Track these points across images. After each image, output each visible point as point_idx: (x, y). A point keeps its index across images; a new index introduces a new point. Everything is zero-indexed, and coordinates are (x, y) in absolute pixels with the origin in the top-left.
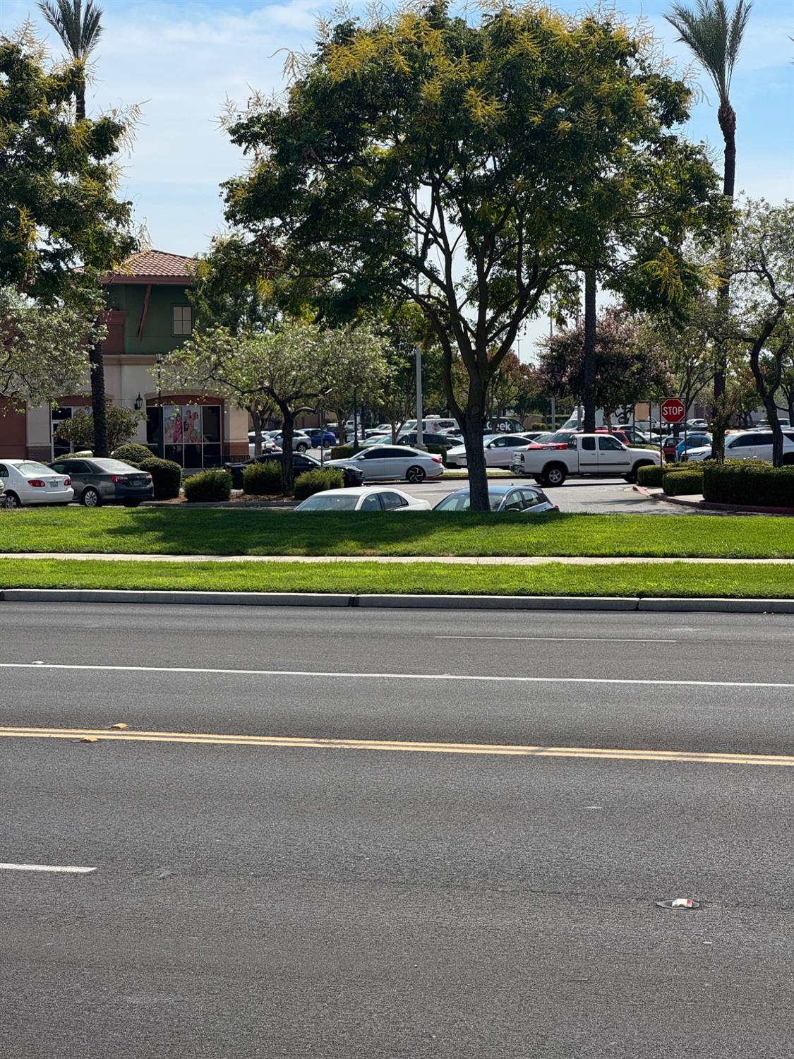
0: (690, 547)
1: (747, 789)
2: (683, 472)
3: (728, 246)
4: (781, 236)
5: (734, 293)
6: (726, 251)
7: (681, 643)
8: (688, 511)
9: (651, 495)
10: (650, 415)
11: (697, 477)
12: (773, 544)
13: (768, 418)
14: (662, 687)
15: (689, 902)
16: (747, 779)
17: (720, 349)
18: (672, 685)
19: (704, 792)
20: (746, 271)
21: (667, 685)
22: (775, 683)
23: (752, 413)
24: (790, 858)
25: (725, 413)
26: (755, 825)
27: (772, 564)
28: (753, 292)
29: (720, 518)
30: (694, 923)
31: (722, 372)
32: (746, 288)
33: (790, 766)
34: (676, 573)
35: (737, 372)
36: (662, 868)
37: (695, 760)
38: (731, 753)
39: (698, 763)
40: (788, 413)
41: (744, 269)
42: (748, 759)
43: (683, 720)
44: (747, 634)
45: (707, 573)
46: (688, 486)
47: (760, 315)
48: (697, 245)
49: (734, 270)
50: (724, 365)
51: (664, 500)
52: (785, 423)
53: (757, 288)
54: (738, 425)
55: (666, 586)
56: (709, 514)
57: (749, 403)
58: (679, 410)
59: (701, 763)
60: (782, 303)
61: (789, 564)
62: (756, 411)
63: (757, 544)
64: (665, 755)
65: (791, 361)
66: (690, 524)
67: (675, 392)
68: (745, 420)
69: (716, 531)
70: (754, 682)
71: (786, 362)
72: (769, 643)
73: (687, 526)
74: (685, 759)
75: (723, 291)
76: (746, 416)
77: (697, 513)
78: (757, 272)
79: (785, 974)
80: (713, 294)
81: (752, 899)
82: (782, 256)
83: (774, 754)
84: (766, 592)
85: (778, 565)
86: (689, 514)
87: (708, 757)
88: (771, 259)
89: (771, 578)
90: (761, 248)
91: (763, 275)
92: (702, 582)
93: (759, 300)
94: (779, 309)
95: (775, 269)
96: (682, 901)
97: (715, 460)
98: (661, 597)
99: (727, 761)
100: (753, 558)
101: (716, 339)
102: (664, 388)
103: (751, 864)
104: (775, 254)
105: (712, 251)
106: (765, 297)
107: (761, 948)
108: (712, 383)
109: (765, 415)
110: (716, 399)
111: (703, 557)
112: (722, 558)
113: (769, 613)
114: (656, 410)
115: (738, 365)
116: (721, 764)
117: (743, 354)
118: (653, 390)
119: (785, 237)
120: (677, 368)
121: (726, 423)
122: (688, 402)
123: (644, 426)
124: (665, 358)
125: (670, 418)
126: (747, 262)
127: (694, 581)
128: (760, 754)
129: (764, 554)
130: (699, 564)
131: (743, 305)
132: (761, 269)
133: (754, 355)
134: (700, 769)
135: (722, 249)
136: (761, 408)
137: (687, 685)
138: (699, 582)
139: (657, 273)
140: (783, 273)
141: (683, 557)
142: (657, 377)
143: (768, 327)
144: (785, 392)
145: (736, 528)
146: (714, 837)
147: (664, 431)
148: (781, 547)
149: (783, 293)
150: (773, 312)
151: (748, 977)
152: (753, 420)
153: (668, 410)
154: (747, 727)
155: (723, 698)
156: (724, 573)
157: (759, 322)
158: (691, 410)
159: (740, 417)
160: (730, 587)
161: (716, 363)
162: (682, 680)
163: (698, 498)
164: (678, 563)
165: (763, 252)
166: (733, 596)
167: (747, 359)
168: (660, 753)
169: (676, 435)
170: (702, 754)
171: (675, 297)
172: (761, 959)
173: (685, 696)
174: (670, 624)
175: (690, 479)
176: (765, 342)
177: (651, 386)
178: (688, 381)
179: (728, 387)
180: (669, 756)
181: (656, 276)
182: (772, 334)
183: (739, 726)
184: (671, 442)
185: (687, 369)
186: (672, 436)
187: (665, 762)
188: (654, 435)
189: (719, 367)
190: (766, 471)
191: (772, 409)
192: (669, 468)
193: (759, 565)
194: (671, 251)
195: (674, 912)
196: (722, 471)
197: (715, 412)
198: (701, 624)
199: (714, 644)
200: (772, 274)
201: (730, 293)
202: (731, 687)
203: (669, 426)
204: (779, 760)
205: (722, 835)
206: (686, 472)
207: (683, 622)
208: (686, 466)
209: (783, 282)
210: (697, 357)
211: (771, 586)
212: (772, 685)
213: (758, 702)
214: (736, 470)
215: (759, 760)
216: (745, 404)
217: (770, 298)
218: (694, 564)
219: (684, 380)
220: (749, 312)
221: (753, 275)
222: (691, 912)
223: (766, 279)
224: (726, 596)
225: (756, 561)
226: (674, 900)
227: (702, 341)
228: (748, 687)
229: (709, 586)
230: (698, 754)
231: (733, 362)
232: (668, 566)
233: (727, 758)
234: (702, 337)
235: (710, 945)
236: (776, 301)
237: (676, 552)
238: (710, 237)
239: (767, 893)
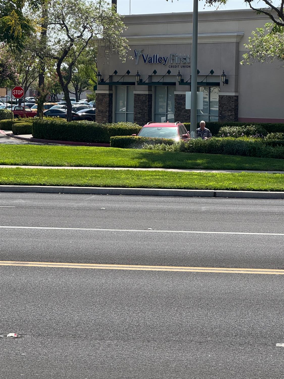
0: (25, 160)
1: (47, 279)
2: (23, 123)
3: (46, 10)
4: (72, 7)
5: (49, 34)
6: (45, 13)
7: (18, 208)
8: (24, 143)
9: (6, 134)
10: (7, 94)
11: (29, 126)
12: (65, 159)
13: (65, 97)
14: (7, 230)
15: (15, 334)
16: (47, 274)
17: (42, 63)
18: (12, 228)
19: (26, 281)
20: (55, 24)
21: (10, 228)
22: (63, 227)
23: (58, 95)
24: (66, 312)
25: (43, 94)
26: (50, 297)
27: (64, 169)
28: (58, 34)
29: (39, 146)
30: (17, 345)
31: (43, 74)
32: (55, 32)
33: (68, 268)
34: (17, 173)
35: (51, 74)
36: (3, 318)
37: (22, 265)
38: (40, 262)
39: (23, 267)
40: (75, 95)
41: (54, 23)
42: (48, 265)
43: (17, 246)
44: (51, 203)
45: (31, 173)
46: (25, 130)
47: (61, 46)
48: (30, 9)
49: (49, 23)
50: (44, 70)
51: (13, 137)
52: (73, 100)
53: (60, 32)
54: (50, 100)
55: (12, 179)
56: (35, 144)
57: (56, 90)
58: (21, 92)
59: (25, 267)
60: (72, 40)
61: (72, 169)
62: (60, 94)
63: (57, 159)
64: (7, 263)
65: (77, 70)
66: (24, 148)
67: (19, 83)
68: (54, 98)
69: (37, 153)
70: (53, 227)
71: (74, 70)
72: (61, 208)
73: (23, 150)
74: (17, 265)
75: (44, 33)
76: (55, 96)
77: (29, 144)
78: (60, 24)
79: (61, 368)
80: (39, 34)
81: (47, 332)
82: (72, 17)
83: (60, 262)
84: (61, 183)
85: (67, 170)
86: (24, 144)
87: (28, 264)
88: (67, 18)
89: (63, 176)
90: (62, 12)
91: (63, 26)
92: (29, 178)
93: (61, 39)
94: (71, 43)
95: (69, 23)
96: (12, 335)
97: (39, 118)
98: (9, 185)
99: (38, 266)
100: (55, 166)
101: (40, 57)
102: (14, 81)
103: (47, 315)
104: (69, 16)
105: (38, 13)
106: (64, 36)
107: (50, 356)
108: (38, 79)
109: (63, 96)
110: (39, 87)
111: (30, 165)
112: (40, 166)
113: (62, 193)
114: (10, 92)
115: (51, 71)
116: (35, 267)
117: (54, 66)
118: (8, 82)
119: (74, 8)
120: (21, 71)
121: (44, 99)
122: (26, 88)
123: (4, 100)
124: (15, 65)
125: (17, 96)
126: (56, 19)
127: (25, 177)
128: (54, 262)
129: (60, 164)
130: (28, 169)
131: (53, 40)
132: (62, 23)
133: (59, 66)
134: (24, 269)
135: (43, 11)
136: (62, 92)
137: (20, 229)
138: (28, 178)
139: (9, 23)
140: (73, 26)
141: (21, 165)
142: (10, 75)
143: (66, 52)
144: (74, 85)
145: (47, 151)
146: (29, 303)
147: (14, 103)
148: (69, 161)
149: (73, 35)
150: (68, 45)
151: (43, 370)
152: (58, 98)
153: (16, 92)
154: (48, 249)
155: (37, 235)
156: (40, 173)
157: (61, 49)
158: (28, 92)
159: (52, 96)
160: (43, 181)
161: (40, 69)
162: (17, 226)
163: (30, 136)
164: (18, 168)
165: (63, 15)
166: (44, 185)
167: (55, 68)
168: (5, 262)
169: (20, 105)
170: (25, 262)
171: (18, 36)
172: (49, 361)
173: (19, 234)
174: (13, 198)
175: (26, 127)
176: (64, 59)
177: (7, 80)
178: (26, 78)
179: (46, 81)
180: (9, 263)
181: (9, 25)
182: (67, 56)
183: (44, 249)
184: (17, 108)
185: (26, 72)
186: (18, 105)
187: (7, 266)
188: (9, 105)
189: (41, 71)
190: (63, 123)
191: (67, 92)
192: (16, 121)
193: (58, 169)
194: (17, 11)
195: (8, 340)
196: (42, 123)
197: (39, 94)
198: (28, 199)
199: (34, 208)
200: (67, 25)
201: (47, 34)
202: (41, 230)
203: (17, 100)
204: (62, 265)
205: (33, 302)
206: (24, 123)
207: (19, 197)
208: (24, 120)
209: (73, 30)
210: (31, 66)
211: (63, 180)
212: (61, 228)
213: (54, 237)
214: (49, 123)
215: (53, 265)
216: (55, 90)
217: (66, 38)
218: (26, 169)
219: (24, 78)
220: (56, 44)
221: (58, 26)
222: (16, 339)
223: (64, 28)
224: (41, 185)
225: (56, 168)
226: (8, 334)
227: (33, 57)
228: (49, 230)
229: (33, 180)
230: (24, 262)
231: (49, 69)
232: (13, 169)
233: (38, 264)
234: (34, 56)
235: (24, 355)
236: (69, 39)
237: (17, 162)
238: (37, 5)
239: (54, 329)
